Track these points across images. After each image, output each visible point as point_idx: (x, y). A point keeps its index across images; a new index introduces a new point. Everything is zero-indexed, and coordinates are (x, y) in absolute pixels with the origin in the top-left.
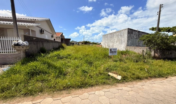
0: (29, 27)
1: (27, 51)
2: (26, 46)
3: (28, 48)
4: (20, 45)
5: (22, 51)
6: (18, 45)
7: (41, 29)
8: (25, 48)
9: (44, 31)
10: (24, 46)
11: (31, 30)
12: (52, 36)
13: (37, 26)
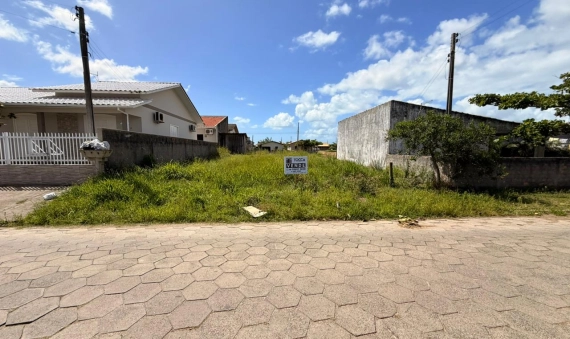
0: (123, 109)
1: (106, 160)
2: (105, 151)
3: (108, 155)
4: (93, 149)
5: (97, 161)
6: (89, 148)
7: (155, 112)
8: (101, 155)
9: (164, 115)
10: (100, 150)
11: (130, 116)
12: (191, 129)
13: (146, 106)
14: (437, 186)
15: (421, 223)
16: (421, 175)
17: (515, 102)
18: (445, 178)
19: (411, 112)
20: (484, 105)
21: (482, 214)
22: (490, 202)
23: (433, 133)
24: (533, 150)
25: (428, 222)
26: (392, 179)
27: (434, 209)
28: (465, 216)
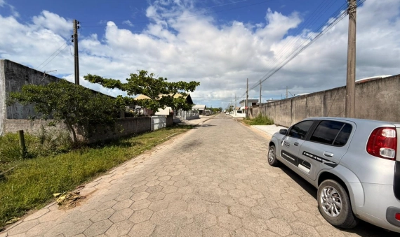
14: (76, 146)
15: (83, 192)
16: (58, 139)
17: (112, 84)
18: (80, 138)
19: (32, 77)
20: (94, 83)
21: (120, 162)
22: (119, 151)
23: (71, 100)
24: (119, 113)
25: (88, 188)
26: (25, 148)
27: (88, 171)
28: (111, 168)
